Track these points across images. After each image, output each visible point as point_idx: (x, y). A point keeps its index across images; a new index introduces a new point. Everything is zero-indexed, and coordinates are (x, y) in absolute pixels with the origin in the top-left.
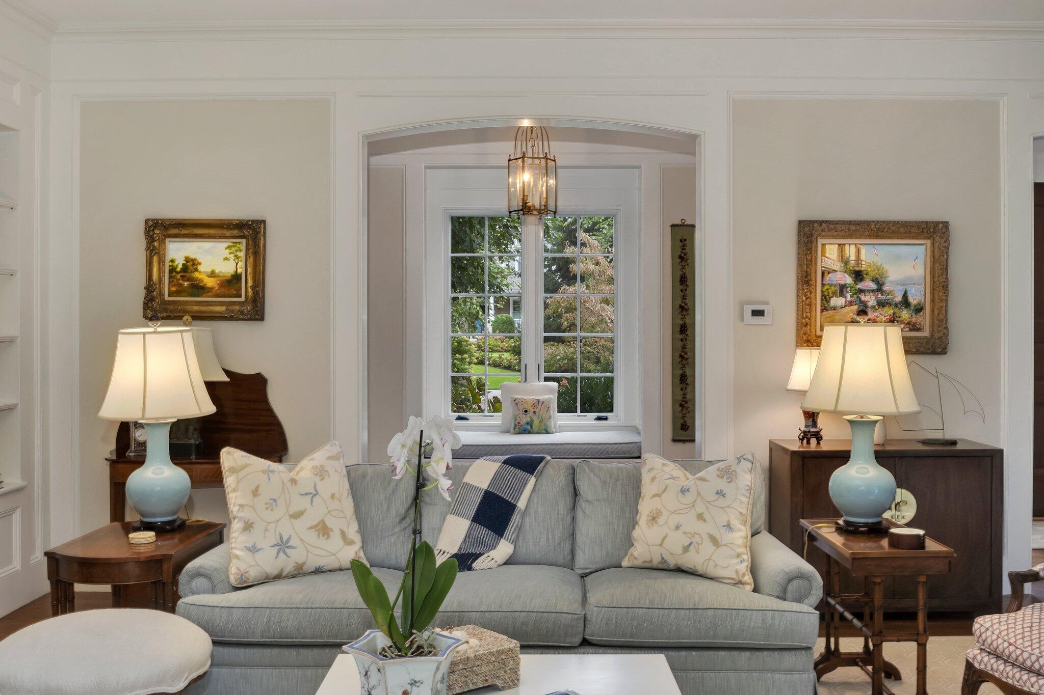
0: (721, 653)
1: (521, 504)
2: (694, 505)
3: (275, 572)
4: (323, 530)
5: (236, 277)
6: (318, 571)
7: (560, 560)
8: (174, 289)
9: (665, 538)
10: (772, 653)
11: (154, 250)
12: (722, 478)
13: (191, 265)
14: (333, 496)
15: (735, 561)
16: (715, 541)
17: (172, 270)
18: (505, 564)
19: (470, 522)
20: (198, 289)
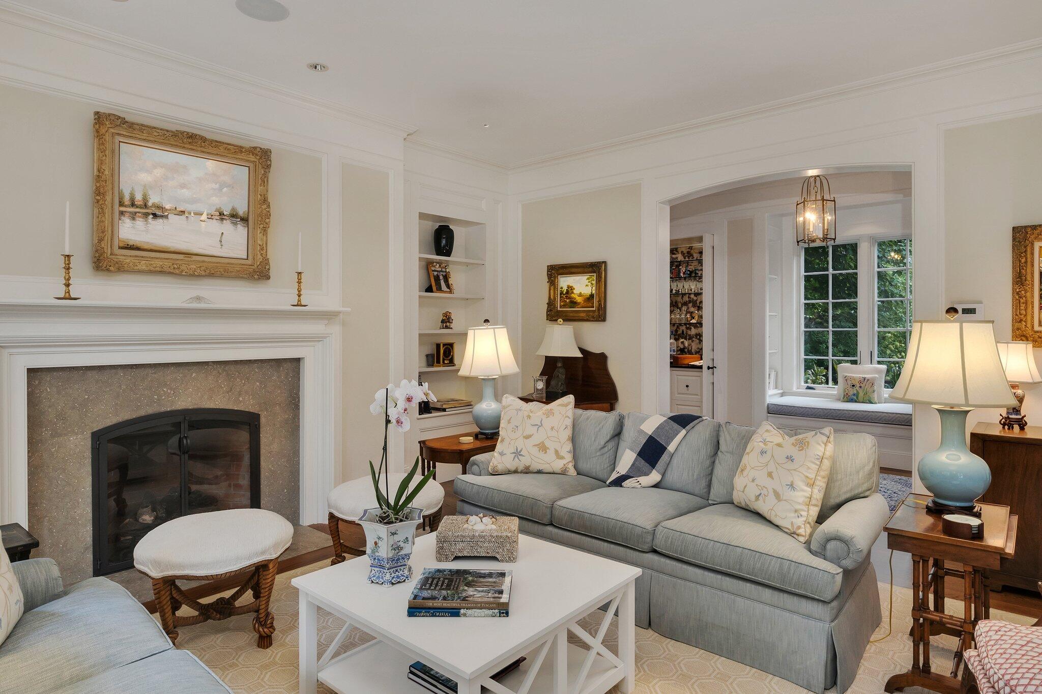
0: (748, 585)
1: (671, 448)
2: (767, 465)
3: (513, 469)
4: (543, 448)
5: (592, 296)
6: (539, 472)
7: (697, 491)
8: (562, 304)
9: (745, 487)
10: (791, 597)
11: (552, 281)
12: (795, 446)
13: (570, 289)
14: (552, 428)
15: (793, 515)
16: (777, 495)
17: (562, 293)
18: (652, 487)
19: (635, 455)
20: (574, 303)
